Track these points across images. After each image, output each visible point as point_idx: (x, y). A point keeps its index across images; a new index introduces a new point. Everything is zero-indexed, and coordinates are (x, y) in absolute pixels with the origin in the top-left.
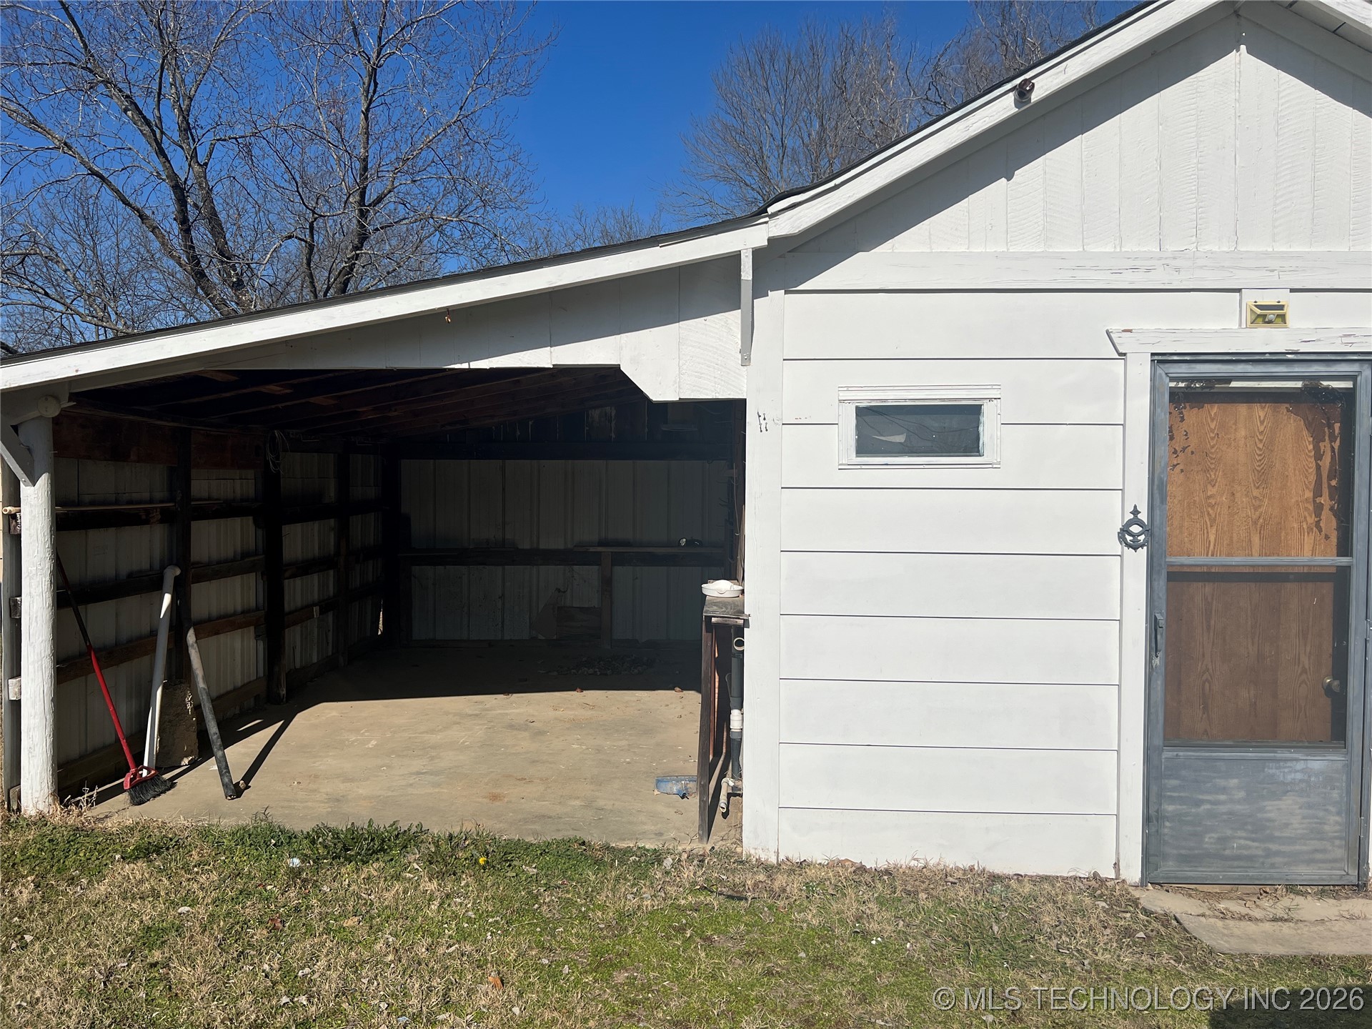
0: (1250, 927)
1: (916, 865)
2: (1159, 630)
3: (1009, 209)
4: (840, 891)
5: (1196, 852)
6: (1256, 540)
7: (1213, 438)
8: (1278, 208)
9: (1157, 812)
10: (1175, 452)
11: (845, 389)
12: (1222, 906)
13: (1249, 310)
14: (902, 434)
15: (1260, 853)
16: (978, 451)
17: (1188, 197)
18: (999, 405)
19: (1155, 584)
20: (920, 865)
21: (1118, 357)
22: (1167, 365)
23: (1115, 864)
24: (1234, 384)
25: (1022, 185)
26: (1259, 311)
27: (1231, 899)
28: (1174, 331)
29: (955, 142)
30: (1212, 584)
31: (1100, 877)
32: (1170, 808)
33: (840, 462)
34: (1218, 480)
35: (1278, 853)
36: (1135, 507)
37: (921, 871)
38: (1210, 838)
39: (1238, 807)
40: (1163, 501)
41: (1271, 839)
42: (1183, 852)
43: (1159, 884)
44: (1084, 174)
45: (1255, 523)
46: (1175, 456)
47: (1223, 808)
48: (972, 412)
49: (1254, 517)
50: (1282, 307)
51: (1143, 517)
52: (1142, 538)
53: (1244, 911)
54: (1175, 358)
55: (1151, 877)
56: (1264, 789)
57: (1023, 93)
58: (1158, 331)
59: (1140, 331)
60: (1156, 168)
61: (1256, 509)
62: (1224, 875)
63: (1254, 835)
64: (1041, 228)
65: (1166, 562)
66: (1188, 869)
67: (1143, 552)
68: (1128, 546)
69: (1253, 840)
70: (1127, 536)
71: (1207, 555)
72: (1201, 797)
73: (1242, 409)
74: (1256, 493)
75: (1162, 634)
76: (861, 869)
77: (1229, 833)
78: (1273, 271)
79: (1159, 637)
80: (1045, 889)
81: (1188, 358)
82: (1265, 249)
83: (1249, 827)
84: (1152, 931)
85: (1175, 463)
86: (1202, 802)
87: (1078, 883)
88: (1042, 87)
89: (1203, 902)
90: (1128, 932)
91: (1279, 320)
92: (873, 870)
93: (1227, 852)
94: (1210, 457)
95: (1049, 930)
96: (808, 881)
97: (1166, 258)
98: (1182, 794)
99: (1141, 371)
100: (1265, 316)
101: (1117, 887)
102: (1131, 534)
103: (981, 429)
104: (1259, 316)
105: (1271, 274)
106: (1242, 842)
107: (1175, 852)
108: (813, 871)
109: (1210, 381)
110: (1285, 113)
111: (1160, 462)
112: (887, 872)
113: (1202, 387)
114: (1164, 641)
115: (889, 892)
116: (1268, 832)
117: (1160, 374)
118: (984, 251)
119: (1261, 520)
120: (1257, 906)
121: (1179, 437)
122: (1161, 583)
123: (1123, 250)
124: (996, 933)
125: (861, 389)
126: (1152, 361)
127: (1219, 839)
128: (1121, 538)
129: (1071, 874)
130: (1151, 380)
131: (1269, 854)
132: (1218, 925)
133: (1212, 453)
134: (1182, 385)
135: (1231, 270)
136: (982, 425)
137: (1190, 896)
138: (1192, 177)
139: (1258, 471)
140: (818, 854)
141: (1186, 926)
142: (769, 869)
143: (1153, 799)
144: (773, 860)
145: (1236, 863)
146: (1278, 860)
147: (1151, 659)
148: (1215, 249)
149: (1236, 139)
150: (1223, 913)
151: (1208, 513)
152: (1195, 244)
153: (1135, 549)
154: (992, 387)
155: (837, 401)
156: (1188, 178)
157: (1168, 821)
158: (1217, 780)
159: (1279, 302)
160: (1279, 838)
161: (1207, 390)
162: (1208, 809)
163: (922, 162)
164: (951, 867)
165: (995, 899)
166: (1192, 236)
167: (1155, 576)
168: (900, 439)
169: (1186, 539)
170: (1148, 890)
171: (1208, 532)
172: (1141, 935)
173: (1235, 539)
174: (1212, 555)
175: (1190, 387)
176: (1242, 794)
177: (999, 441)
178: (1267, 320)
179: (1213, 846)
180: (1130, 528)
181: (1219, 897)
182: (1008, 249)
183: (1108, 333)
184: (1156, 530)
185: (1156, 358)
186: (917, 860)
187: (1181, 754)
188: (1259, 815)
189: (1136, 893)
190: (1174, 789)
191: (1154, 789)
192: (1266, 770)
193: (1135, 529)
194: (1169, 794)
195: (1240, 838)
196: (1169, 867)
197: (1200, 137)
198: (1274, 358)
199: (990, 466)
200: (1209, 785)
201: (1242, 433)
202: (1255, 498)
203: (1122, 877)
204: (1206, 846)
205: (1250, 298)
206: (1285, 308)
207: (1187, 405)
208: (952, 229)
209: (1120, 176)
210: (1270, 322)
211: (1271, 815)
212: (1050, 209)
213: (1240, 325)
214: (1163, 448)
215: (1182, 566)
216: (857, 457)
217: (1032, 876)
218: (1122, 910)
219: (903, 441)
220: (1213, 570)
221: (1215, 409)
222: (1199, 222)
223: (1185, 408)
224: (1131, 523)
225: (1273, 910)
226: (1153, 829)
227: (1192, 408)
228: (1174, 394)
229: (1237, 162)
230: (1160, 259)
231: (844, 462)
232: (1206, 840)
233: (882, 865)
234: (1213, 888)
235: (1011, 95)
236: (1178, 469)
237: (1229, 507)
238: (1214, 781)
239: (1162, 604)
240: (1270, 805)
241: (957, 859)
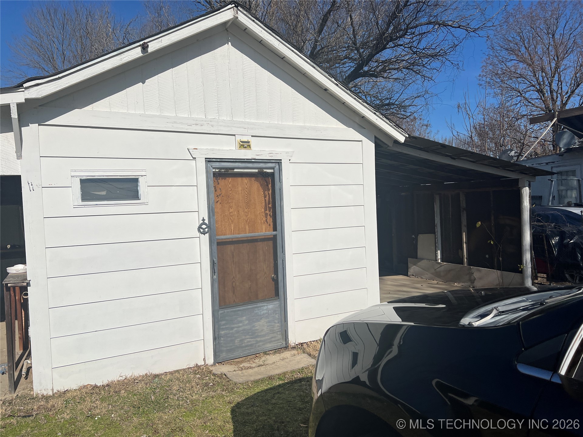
0: (250, 371)
1: (121, 379)
2: (215, 264)
3: (144, 96)
4: (83, 399)
5: (233, 347)
6: (247, 227)
7: (230, 191)
8: (245, 105)
9: (218, 335)
10: (217, 196)
11: (74, 171)
12: (241, 366)
13: (238, 143)
14: (105, 191)
15: (254, 342)
16: (138, 198)
17: (214, 98)
18: (146, 178)
19: (213, 247)
20: (123, 378)
21: (193, 159)
22: (211, 163)
23: (204, 359)
24: (235, 170)
25: (150, 86)
26: (241, 143)
27: (246, 362)
28: (213, 150)
29: (116, 65)
30: (233, 245)
31: (198, 365)
32: (223, 332)
33: (74, 205)
34: (233, 206)
35: (261, 341)
36: (203, 218)
37: (123, 381)
38: (237, 341)
39: (246, 327)
40: (213, 215)
41: (258, 336)
42: (228, 348)
43: (220, 363)
44: (174, 85)
45: (247, 221)
46: (218, 197)
47: (241, 329)
48: (135, 181)
49: (246, 219)
50: (249, 142)
51: (207, 221)
52: (206, 230)
53: (249, 365)
54: (214, 160)
55: (218, 361)
56: (254, 318)
57: (144, 48)
58: (207, 149)
59: (200, 149)
60: (202, 85)
61: (246, 216)
62: (243, 354)
63: (252, 337)
64: (158, 105)
65: (216, 238)
66: (231, 354)
67: (207, 235)
68: (202, 233)
69: (252, 338)
70: (201, 229)
71: (231, 235)
72: (233, 326)
73: (239, 179)
74: (246, 210)
75: (216, 266)
76: (96, 386)
77: (244, 337)
78: (245, 128)
79: (215, 268)
80: (176, 376)
81: (219, 160)
82: (242, 120)
83: (250, 334)
84: (216, 381)
85: (218, 200)
86: (234, 328)
87: (190, 370)
88: (152, 47)
89: (236, 365)
90: (207, 385)
91: (248, 147)
92: (101, 386)
93: (243, 345)
94: (230, 198)
95: (175, 392)
96: (67, 399)
97: (208, 121)
98: (227, 326)
99: (202, 165)
100: (243, 145)
101: (204, 368)
102: (202, 228)
103: (139, 188)
104: (242, 145)
105: (245, 130)
106: (248, 340)
107: (225, 349)
108: (70, 394)
109: (227, 169)
110: (246, 70)
111: (211, 200)
112: (108, 385)
113: (224, 171)
114: (217, 269)
115: (107, 394)
116: (256, 334)
117: (209, 166)
118: (134, 113)
119: (248, 220)
120: (254, 362)
121: (218, 190)
122: (215, 246)
123: (192, 116)
124: (153, 399)
125: (82, 171)
126: (205, 161)
127: (240, 340)
128: (199, 231)
129: (187, 367)
130: (206, 168)
131: (257, 342)
132: (240, 373)
133: (231, 196)
134: (217, 170)
135: (231, 127)
136: (139, 187)
137: (232, 364)
138: (215, 90)
139: (246, 202)
140: (74, 386)
141: (228, 376)
142: (46, 398)
143: (216, 330)
144: (51, 393)
145: (247, 348)
146: (261, 344)
147: (213, 276)
148: (225, 119)
149: (229, 77)
150: (242, 368)
151: (231, 218)
152: (218, 117)
153: (204, 234)
154: (142, 170)
155: (71, 177)
156: (214, 91)
157: (222, 338)
158: (239, 319)
159: (248, 140)
160: (260, 335)
161: (226, 173)
162: (236, 330)
163: (101, 72)
164: (137, 376)
165: (154, 385)
166: (217, 113)
167: (212, 244)
168: (104, 193)
169: (223, 229)
170: (216, 366)
171: (231, 226)
172: (211, 384)
173: (240, 227)
174: (233, 234)
175: (220, 171)
176: (247, 322)
177: (147, 193)
178: (244, 147)
179: (239, 344)
180: (202, 226)
181: (242, 362)
182: (145, 113)
183: (188, 149)
184: (212, 227)
185: (207, 160)
186: (122, 376)
187: (225, 311)
188: (253, 329)
189: (211, 369)
190: (224, 325)
191: (217, 326)
192: (255, 311)
193: (204, 226)
194: (222, 327)
195: (247, 338)
196: (223, 355)
197: (217, 75)
198: (248, 161)
199: (144, 204)
200: (236, 321)
201: (240, 189)
202: (246, 212)
203: (207, 363)
204: (236, 344)
205: (238, 138)
206: (250, 143)
207: (220, 178)
208: (120, 102)
209: (188, 87)
210: (245, 148)
211: (257, 328)
212: (161, 97)
213: (236, 148)
214: (212, 195)
215: (222, 239)
216: (82, 202)
217: (172, 372)
218: (206, 376)
219: (105, 194)
220: (234, 240)
221: (230, 179)
222: (219, 108)
223: (220, 179)
224: (202, 224)
225: (259, 363)
226: (217, 342)
227: (222, 179)
228: (215, 174)
229: (231, 86)
230: (206, 121)
231: (76, 205)
232: (236, 342)
233: (105, 382)
234: (239, 359)
235: (140, 48)
236: (219, 203)
237: (238, 216)
238: (237, 319)
239: (216, 255)
240: (256, 324)
241: (139, 372)
